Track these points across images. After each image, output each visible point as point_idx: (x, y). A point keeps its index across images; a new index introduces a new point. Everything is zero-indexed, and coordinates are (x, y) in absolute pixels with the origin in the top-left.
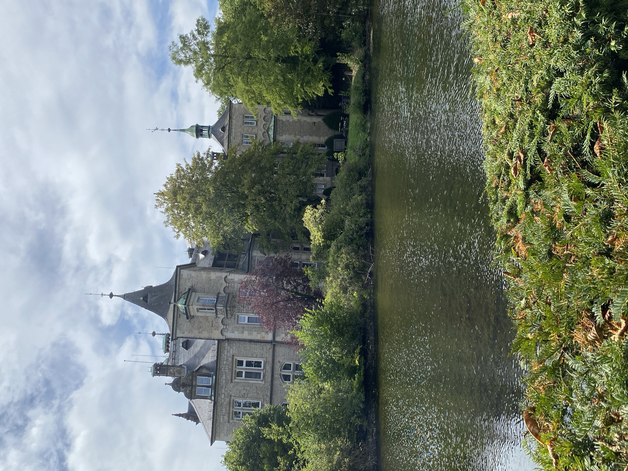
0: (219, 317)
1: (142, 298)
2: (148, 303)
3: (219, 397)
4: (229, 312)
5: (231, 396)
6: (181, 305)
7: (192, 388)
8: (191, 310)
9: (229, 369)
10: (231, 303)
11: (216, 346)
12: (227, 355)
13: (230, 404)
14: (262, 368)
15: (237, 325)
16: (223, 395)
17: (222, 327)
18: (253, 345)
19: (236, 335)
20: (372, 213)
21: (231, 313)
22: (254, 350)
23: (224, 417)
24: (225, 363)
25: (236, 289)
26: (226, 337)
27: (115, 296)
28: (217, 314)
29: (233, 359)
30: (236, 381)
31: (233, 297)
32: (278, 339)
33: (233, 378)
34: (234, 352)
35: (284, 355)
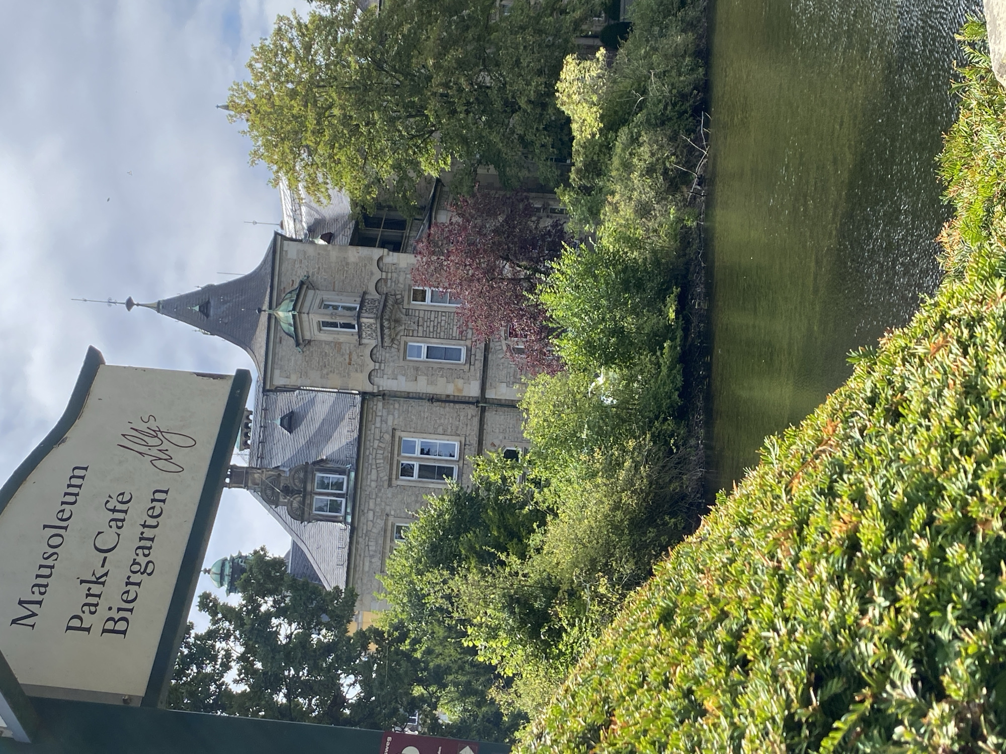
0: (366, 345)
1: (197, 308)
2: (211, 318)
3: (362, 518)
4: (386, 331)
5: (387, 515)
6: (284, 314)
7: (304, 497)
8: (306, 324)
9: (384, 458)
10: (391, 312)
11: (358, 409)
12: (380, 428)
13: (385, 531)
14: (456, 458)
15: (402, 363)
16: (371, 514)
17: (371, 365)
18: (437, 408)
19: (401, 384)
20: (708, 65)
21: (390, 335)
22: (440, 419)
23: (373, 560)
24: (376, 446)
25: (402, 286)
26: (378, 387)
27: (138, 305)
28: (360, 336)
29: (393, 436)
30: (399, 483)
31: (396, 302)
32: (490, 394)
33: (394, 477)
34: (396, 422)
35: (504, 431)
